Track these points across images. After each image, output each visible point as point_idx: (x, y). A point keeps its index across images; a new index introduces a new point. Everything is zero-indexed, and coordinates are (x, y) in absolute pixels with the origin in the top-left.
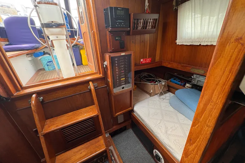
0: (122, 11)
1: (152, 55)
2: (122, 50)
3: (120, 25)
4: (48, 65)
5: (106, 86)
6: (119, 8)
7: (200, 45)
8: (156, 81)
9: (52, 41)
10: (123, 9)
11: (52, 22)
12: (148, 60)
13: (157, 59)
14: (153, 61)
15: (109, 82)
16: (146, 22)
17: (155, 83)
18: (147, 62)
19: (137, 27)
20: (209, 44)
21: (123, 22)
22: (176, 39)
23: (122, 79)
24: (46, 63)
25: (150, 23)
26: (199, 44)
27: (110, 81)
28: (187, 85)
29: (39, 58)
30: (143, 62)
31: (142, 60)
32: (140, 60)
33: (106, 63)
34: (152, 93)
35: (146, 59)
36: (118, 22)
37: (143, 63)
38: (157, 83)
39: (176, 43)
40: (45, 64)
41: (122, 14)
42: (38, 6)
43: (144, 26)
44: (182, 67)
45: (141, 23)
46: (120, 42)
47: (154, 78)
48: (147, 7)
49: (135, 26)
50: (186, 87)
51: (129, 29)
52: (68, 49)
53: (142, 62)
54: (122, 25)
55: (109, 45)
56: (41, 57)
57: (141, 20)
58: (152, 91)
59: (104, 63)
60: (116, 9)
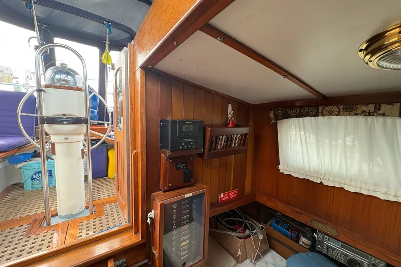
0: (192, 126)
1: (239, 184)
2: (188, 184)
3: (188, 147)
4: (34, 179)
5: (147, 261)
6: (187, 122)
7: (321, 183)
8: (246, 228)
9: (53, 144)
10: (194, 122)
11: (64, 115)
12: (232, 195)
13: (247, 189)
14: (240, 195)
15: (154, 255)
16: (230, 139)
17: (244, 232)
18: (230, 197)
19: (216, 147)
20: (337, 186)
21: (192, 142)
22: (278, 163)
23: (183, 244)
24: (31, 174)
25: (236, 139)
26: (319, 182)
27: (157, 256)
28: (303, 240)
29: (19, 166)
30: (224, 199)
31: (222, 196)
32: (218, 196)
33: (151, 215)
34: (240, 257)
35: (228, 194)
36: (183, 142)
37: (224, 201)
38: (247, 232)
39: (279, 170)
40: (28, 176)
41: (192, 129)
42: (44, 91)
43: (227, 144)
44: (293, 212)
45: (222, 141)
46: (185, 172)
47: (241, 218)
48: (230, 115)
49: (213, 145)
50: (302, 244)
51: (202, 150)
52: (83, 158)
53: (221, 199)
54: (191, 145)
55: (162, 178)
56: (24, 164)
57: (222, 136)
58: (239, 253)
59: (149, 215)
60: (183, 122)
